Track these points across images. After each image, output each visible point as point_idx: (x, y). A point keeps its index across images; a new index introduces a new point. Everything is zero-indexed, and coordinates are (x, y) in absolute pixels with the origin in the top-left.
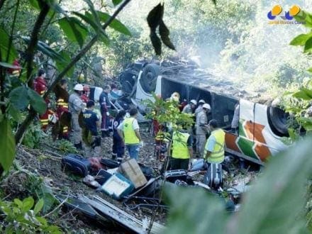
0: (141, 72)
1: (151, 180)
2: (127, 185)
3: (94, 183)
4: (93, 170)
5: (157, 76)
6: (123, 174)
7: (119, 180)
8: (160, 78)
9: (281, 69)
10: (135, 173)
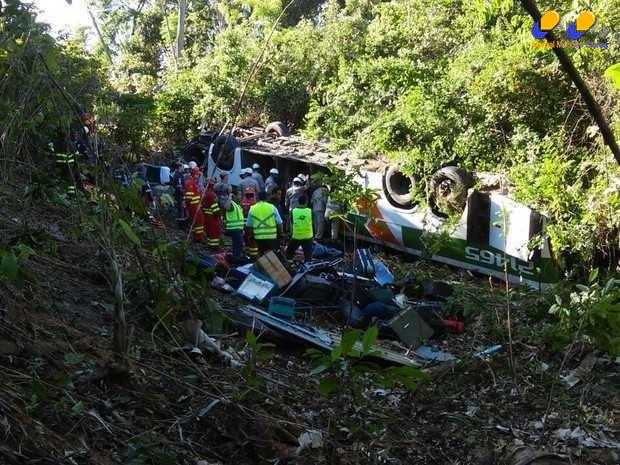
0: (212, 145)
1: (297, 278)
2: (271, 286)
3: (227, 287)
4: (221, 271)
5: (234, 149)
6: (260, 271)
7: (258, 280)
8: (238, 150)
9: (394, 131)
10: (276, 270)
